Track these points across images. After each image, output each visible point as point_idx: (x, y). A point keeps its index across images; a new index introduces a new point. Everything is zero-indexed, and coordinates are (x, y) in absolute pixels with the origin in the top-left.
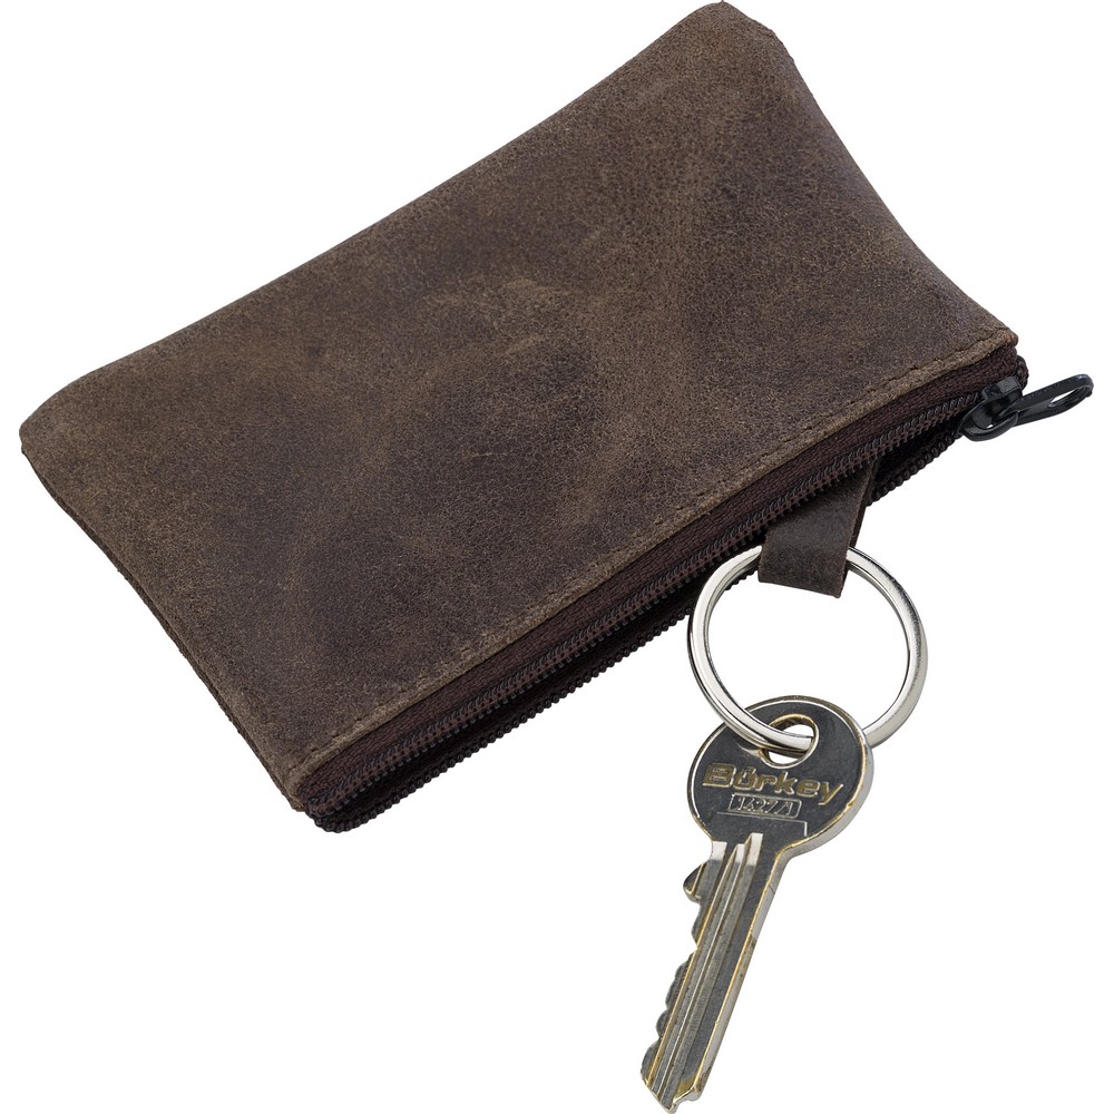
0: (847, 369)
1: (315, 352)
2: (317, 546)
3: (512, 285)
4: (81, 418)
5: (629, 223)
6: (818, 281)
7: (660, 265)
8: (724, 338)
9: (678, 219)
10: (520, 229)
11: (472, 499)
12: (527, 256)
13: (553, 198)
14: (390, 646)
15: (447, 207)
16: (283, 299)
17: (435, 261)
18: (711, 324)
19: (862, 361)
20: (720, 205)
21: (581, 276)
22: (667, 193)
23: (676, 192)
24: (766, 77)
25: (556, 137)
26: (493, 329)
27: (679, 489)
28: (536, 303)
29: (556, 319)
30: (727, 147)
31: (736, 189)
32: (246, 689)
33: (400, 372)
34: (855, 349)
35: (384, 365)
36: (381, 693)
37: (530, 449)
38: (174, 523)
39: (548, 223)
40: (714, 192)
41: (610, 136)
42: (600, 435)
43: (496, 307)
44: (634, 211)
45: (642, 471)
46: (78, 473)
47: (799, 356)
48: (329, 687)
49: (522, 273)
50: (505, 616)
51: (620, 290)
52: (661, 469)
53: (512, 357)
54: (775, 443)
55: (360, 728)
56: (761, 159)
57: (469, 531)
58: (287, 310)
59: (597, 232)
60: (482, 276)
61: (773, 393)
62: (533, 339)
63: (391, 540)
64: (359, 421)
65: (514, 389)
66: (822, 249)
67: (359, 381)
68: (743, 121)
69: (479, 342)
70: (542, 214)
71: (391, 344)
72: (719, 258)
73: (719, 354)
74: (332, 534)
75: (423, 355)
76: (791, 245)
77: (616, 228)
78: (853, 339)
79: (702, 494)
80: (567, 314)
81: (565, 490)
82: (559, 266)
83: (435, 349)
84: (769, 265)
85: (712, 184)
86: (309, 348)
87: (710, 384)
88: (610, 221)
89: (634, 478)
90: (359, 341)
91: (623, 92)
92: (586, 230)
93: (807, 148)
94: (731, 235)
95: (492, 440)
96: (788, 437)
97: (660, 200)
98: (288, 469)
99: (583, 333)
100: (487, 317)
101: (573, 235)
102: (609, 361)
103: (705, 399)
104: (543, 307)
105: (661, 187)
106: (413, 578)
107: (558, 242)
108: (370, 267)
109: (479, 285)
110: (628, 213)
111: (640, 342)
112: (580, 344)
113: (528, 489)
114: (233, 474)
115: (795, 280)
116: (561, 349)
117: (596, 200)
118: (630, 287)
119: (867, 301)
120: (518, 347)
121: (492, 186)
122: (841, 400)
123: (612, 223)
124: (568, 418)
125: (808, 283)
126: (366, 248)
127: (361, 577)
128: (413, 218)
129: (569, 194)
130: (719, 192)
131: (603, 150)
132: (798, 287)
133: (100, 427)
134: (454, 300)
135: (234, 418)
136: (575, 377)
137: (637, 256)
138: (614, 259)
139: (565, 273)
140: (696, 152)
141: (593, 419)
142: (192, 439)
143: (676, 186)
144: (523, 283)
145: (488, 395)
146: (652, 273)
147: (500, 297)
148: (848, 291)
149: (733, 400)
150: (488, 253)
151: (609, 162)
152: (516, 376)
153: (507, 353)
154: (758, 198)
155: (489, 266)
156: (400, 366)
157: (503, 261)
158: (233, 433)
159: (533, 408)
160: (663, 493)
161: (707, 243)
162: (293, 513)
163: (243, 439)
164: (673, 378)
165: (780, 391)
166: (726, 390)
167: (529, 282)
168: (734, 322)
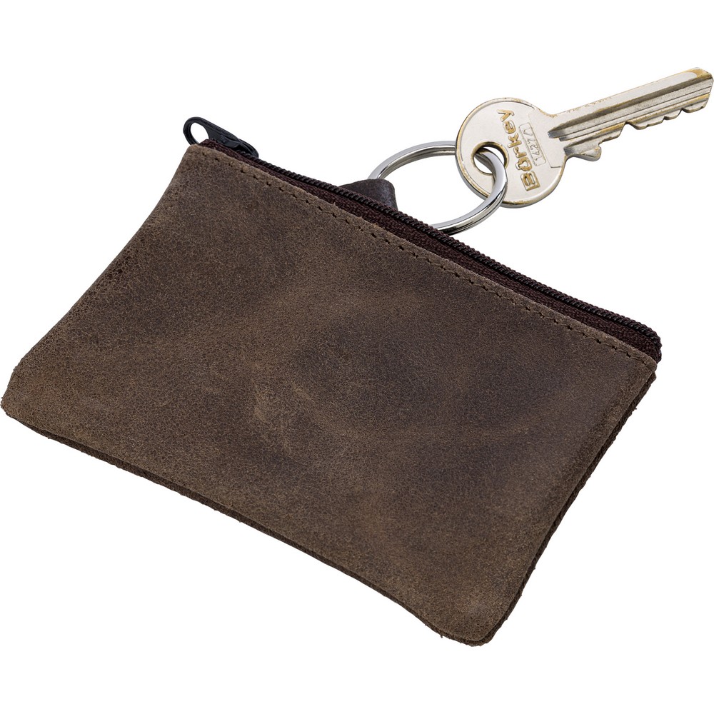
2: (489, 429)
3: (262, 418)
5: (194, 374)
6: (203, 246)
7: (219, 343)
8: (259, 281)
9: (183, 347)
10: (220, 430)
12: (238, 419)
15: (223, 472)
17: (263, 464)
18: (252, 294)
20: (167, 325)
21: (241, 384)
22: (165, 361)
23: (164, 356)
25: (146, 440)
26: (297, 414)
28: (269, 399)
29: (277, 383)
30: (120, 342)
33: (349, 449)
39: (210, 418)
43: (281, 420)
44: (184, 376)
49: (252, 416)
52: (363, 270)
53: (313, 395)
54: (325, 215)
58: (336, 522)
59: (207, 389)
60: (262, 436)
61: (290, 235)
62: (295, 389)
63: (466, 395)
65: (335, 383)
66: (180, 254)
67: (366, 466)
68: (97, 342)
71: (332, 462)
75: (331, 442)
77: (200, 380)
79: (373, 235)
80: (271, 379)
81: (394, 320)
83: (324, 438)
84: (201, 278)
85: (152, 337)
87: (295, 274)
88: (196, 386)
90: (339, 478)
92: (207, 396)
96: (318, 210)
97: (172, 363)
98: (445, 471)
99: (281, 364)
100: (290, 421)
101: (213, 401)
103: (306, 271)
104: (271, 395)
105: (162, 367)
107: (221, 407)
109: (269, 435)
111: (278, 328)
112: (289, 361)
114: (462, 496)
115: (207, 259)
116: (297, 370)
117: (183, 400)
119: (208, 213)
120: (304, 395)
121: (197, 457)
122: (281, 196)
123: (197, 384)
125: (206, 251)
129: (185, 416)
131: (146, 412)
132: (211, 256)
134: (286, 443)
135: (424, 515)
136: (314, 352)
137: (217, 359)
138: (222, 372)
139: (242, 393)
141: (340, 327)
142: (450, 529)
143: (159, 359)
144: (258, 413)
145: (344, 395)
146: (226, 345)
147: (273, 421)
148: (204, 226)
149: (301, 255)
150: (245, 439)
151: (153, 405)
152: (325, 386)
153: (310, 399)
155: (254, 435)
156: (344, 450)
157: (247, 430)
158: (435, 510)
159: (344, 366)
160: (380, 258)
161: (196, 321)
162: (473, 453)
163: (436, 503)
164: (297, 297)
165: (286, 232)
166: (296, 262)
167: (256, 409)
168: (247, 281)
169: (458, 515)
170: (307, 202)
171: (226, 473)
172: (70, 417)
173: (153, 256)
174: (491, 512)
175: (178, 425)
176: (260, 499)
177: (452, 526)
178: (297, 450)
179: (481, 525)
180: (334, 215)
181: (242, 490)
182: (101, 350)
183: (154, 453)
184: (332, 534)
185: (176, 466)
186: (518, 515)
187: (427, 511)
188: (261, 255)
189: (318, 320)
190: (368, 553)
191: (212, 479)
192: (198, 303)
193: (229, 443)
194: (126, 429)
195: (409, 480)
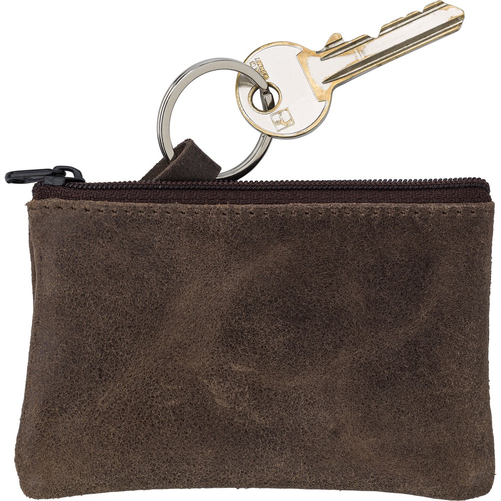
0: (116, 233)
1: (335, 433)
2: (401, 326)
3: (225, 405)
4: (461, 473)
5: (153, 397)
6: (96, 290)
7: (155, 361)
8: (156, 296)
9: (131, 380)
10: (201, 432)
11: (318, 301)
12: (208, 415)
13: (176, 438)
14: (405, 245)
15: (226, 468)
16: (332, 472)
17: (250, 443)
18: (156, 308)
19: (107, 232)
20: (108, 370)
21: (192, 385)
22: (125, 399)
23: (122, 396)
24: (38, 430)
26: (249, 388)
27: (232, 226)
28: (222, 387)
29: (219, 370)
30: (82, 402)
31: (95, 373)
32: (481, 270)
33: (305, 395)
34: (106, 241)
35: (309, 404)
36: (426, 220)
37: (276, 308)
38: (457, 383)
39: (187, 426)
40: (105, 380)
41: (128, 453)
42: (243, 289)
43: (240, 398)
44: (146, 402)
45: (239, 252)
46: (481, 443)
47: (132, 257)
48: (445, 243)
49: (217, 408)
50: (348, 217)
51: (181, 363)
52: (231, 245)
53: (251, 365)
54: (175, 216)
55: (447, 206)
56: (73, 382)
57: (331, 284)
59: (169, 404)
60: (235, 420)
61: (157, 246)
62: (236, 368)
63: (367, 305)
64: (340, 382)
65: (262, 347)
66: (82, 307)
67: (326, 403)
68: (66, 411)
69: (260, 385)
70: (187, 433)
71: (299, 413)
72: (128, 341)
73: (164, 288)
74: (390, 328)
75: (288, 397)
76: (93, 321)
77: (160, 399)
78: (103, 247)
79: (224, 214)
80: (212, 369)
81: (277, 272)
82: (198, 398)
83: (281, 396)
84: (110, 318)
85: (104, 386)
86: (336, 437)
87: (179, 275)
88: (160, 406)
89: (245, 251)
90: (312, 425)
91: (106, 474)
92: (173, 409)
93: (48, 374)
94: (114, 349)
95: (289, 327)
96: (167, 214)
97: (131, 397)
98: (388, 378)
99: (213, 353)
100: (248, 396)
101: (181, 411)
102: (212, 327)
103: (186, 269)
104: (220, 382)
105: (126, 404)
106: (371, 276)
107: (190, 412)
108: (282, 461)
109: (240, 416)
110: (149, 403)
111: (193, 325)
112: (218, 348)
113: (291, 286)
114: (413, 393)
115: (105, 300)
116: (228, 352)
117: (159, 422)
118: (176, 361)
119: (83, 262)
120: (244, 369)
121: (199, 465)
122: (131, 217)
124: (250, 310)
125: (101, 294)
126: (276, 473)
127: (392, 295)
128: (246, 473)
129: (168, 435)
130: (103, 378)
131: (137, 448)
132: (107, 295)
133: (456, 462)
134: (256, 416)
135: (394, 423)
136: (232, 331)
137: (162, 375)
138: (172, 383)
139: (198, 393)
140: (98, 410)
141: (240, 301)
142: (421, 425)
143: (119, 399)
144: (221, 403)
145: (275, 352)
146: (162, 360)
147: (235, 403)
148: (87, 274)
149: (175, 257)
150: (224, 430)
151: (138, 438)
152: (256, 354)
153: (251, 370)
154: (90, 360)
155: (229, 423)
156: (303, 398)
157: (221, 421)
158: (400, 415)
159: (261, 329)
160: (239, 230)
161: (127, 354)
162: (401, 352)
163: (397, 409)
164: (192, 293)
165: (153, 245)
166: (175, 265)
167: (217, 400)
168: (146, 301)
169: (420, 410)
170: (154, 212)
171: (228, 467)
172: (84, 482)
173: (63, 320)
174: (442, 395)
175: (167, 445)
176: (267, 475)
177: (420, 421)
178: (267, 417)
179: (441, 410)
180: (182, 213)
181: (249, 475)
182: (72, 416)
183: (165, 479)
184: (336, 475)
185: (188, 480)
186: (464, 387)
187: (395, 418)
188: (144, 274)
189: (220, 303)
190: (372, 477)
191: (222, 477)
192: (120, 339)
193: (215, 439)
194: (132, 470)
195: (366, 399)
